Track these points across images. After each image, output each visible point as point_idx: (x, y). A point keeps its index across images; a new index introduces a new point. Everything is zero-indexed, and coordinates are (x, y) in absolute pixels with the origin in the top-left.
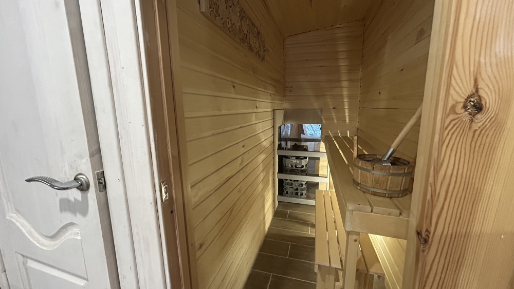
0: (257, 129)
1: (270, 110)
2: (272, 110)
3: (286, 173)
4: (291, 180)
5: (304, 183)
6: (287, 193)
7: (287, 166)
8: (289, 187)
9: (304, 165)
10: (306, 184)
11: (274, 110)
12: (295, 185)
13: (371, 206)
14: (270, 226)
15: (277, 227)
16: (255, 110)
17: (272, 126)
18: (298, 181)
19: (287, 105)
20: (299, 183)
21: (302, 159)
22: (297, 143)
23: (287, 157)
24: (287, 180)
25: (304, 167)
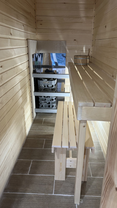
0: (13, 53)
1: (24, 39)
2: (26, 39)
3: (41, 92)
4: (45, 97)
5: (54, 98)
6: (42, 106)
7: (41, 86)
8: (43, 102)
9: (54, 85)
10: (55, 99)
11: (27, 40)
12: (48, 100)
13: (93, 102)
14: (31, 129)
15: (36, 130)
16: (10, 37)
17: (27, 53)
18: (49, 97)
19: (38, 37)
20: (51, 98)
21: (52, 80)
22: (48, 69)
23: (41, 79)
24: (41, 97)
25: (54, 87)
